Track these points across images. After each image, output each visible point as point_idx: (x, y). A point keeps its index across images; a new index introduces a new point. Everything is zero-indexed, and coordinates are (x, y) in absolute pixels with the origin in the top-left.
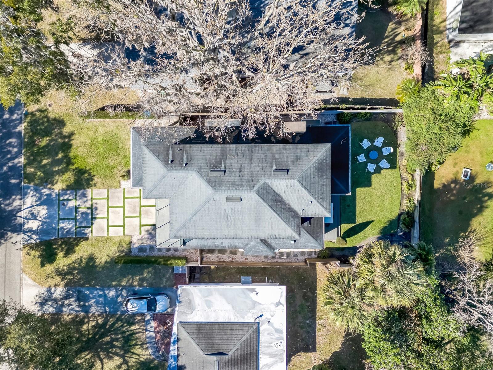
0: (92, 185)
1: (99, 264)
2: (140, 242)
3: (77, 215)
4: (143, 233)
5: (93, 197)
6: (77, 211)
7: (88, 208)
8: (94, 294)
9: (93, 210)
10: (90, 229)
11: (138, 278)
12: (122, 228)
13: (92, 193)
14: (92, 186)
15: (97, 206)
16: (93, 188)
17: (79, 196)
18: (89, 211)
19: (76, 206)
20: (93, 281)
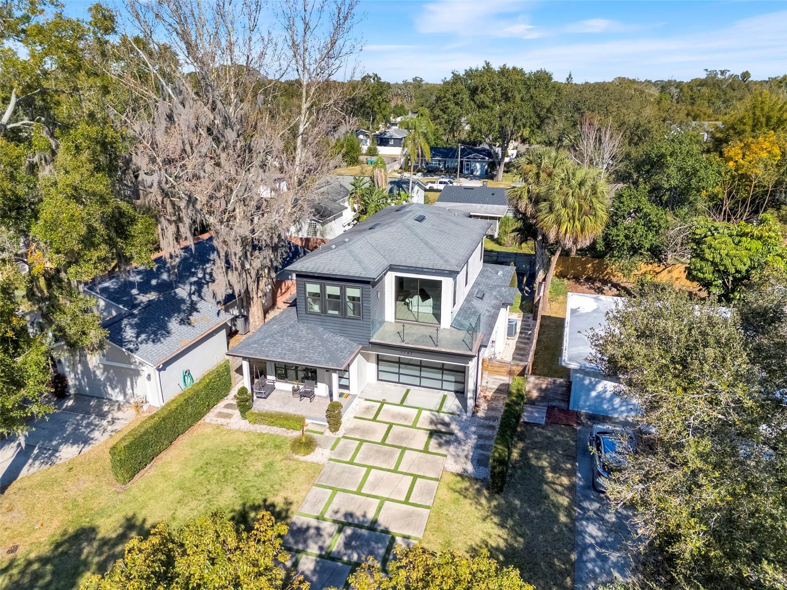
0: (285, 507)
1: (506, 540)
2: (463, 460)
3: (345, 559)
4: (443, 451)
5: (318, 514)
6: (336, 555)
7: (340, 531)
8: (597, 570)
9: (350, 520)
10: (399, 540)
11: (550, 475)
12: (419, 480)
13: (307, 516)
14: (287, 510)
15: (343, 511)
16: (293, 508)
17: (297, 543)
18: (349, 531)
19: (320, 556)
20: (554, 564)
